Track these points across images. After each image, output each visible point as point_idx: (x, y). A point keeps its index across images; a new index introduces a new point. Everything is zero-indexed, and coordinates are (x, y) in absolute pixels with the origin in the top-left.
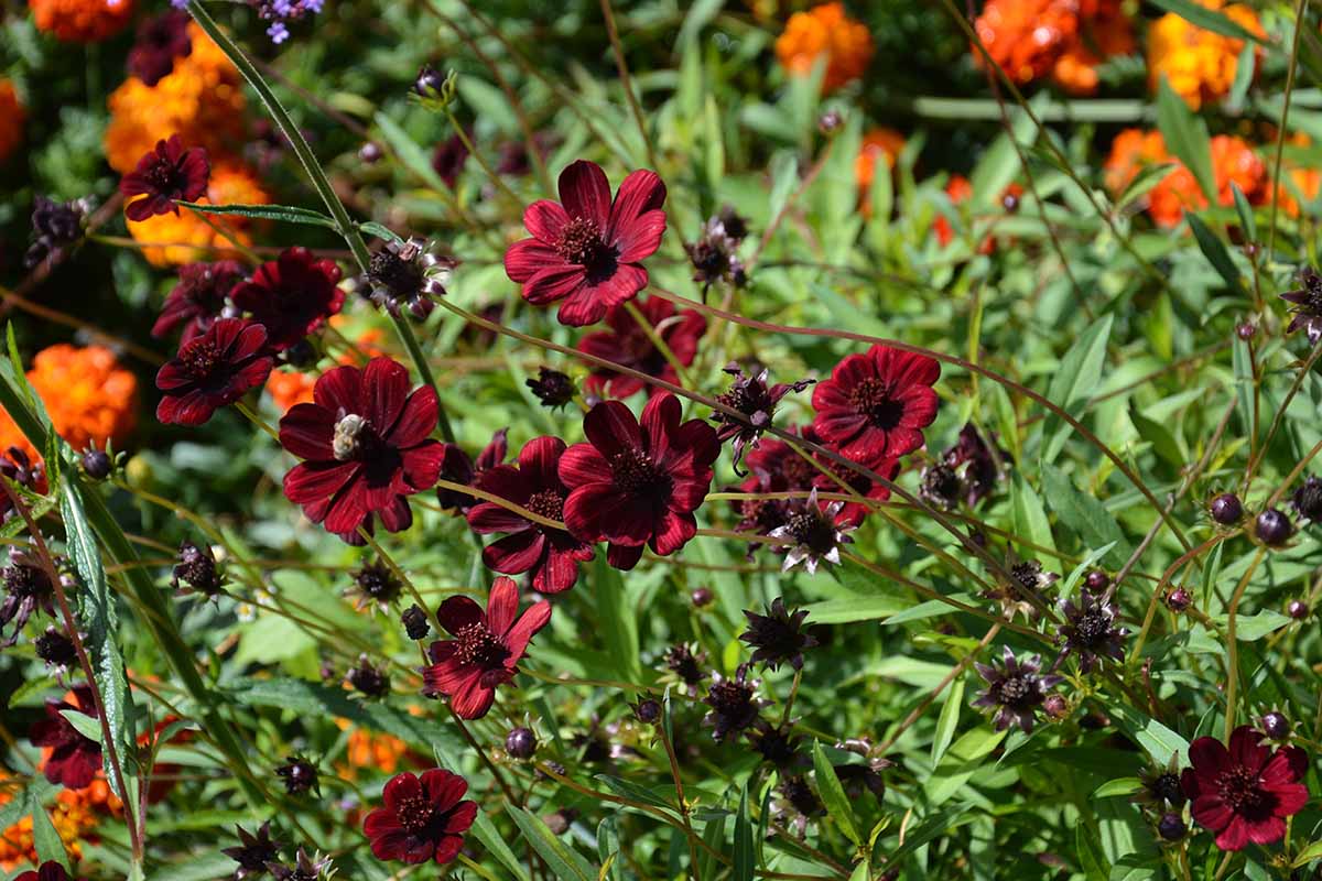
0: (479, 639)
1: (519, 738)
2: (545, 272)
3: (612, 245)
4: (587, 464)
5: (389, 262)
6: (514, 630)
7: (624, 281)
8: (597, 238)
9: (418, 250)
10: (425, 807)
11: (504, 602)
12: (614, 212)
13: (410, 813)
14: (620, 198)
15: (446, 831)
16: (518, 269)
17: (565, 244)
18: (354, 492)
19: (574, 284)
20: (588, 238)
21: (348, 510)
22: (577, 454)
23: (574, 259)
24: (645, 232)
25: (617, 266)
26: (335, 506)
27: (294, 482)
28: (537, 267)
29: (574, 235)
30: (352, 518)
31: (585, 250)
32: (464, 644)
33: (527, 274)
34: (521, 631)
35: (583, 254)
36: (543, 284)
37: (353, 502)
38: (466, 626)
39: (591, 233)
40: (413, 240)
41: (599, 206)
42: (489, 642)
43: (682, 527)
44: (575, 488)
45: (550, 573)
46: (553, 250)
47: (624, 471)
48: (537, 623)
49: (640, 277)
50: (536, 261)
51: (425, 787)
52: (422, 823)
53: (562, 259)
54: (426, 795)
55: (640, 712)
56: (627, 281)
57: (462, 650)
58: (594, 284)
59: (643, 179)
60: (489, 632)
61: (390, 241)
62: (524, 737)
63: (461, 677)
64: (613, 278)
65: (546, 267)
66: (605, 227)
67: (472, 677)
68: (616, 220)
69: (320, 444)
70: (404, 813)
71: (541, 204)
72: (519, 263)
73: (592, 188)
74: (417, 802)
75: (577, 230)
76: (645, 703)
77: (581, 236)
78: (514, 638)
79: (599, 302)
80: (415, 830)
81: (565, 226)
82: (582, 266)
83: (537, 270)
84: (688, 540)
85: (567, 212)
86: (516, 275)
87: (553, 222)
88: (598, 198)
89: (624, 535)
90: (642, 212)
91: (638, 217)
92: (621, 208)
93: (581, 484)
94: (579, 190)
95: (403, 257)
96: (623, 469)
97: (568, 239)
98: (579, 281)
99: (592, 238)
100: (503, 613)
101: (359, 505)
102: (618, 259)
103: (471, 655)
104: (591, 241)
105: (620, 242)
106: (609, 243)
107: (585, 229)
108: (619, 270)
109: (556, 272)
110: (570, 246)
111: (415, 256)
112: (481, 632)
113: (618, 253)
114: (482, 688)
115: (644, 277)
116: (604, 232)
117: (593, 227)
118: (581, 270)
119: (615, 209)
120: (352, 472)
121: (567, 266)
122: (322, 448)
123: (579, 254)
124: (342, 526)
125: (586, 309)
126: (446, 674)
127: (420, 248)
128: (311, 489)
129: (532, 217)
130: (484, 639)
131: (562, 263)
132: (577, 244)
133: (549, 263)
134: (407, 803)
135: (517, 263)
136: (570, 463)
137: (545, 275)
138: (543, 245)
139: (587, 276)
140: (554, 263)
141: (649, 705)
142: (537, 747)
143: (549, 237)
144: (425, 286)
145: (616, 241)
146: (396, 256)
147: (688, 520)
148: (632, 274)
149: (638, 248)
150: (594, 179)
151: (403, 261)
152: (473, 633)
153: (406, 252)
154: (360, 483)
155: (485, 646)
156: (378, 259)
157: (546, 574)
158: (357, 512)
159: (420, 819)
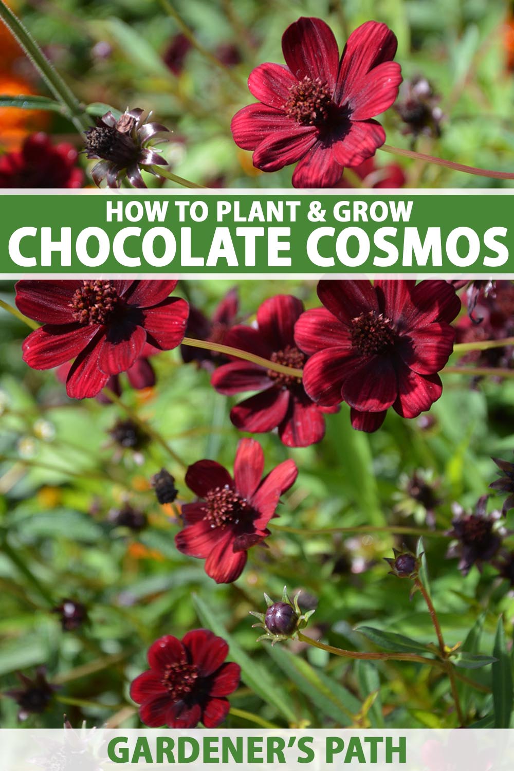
0: (228, 502)
1: (279, 614)
2: (275, 136)
3: (343, 103)
4: (324, 328)
5: (106, 135)
6: (262, 490)
7: (359, 138)
8: (328, 97)
9: (135, 122)
10: (189, 672)
11: (250, 463)
12: (342, 70)
13: (175, 679)
14: (348, 54)
15: (212, 695)
16: (245, 136)
17: (295, 105)
18: (96, 355)
19: (306, 146)
20: (318, 98)
21: (91, 373)
22: (313, 320)
23: (305, 120)
24: (380, 86)
25: (351, 124)
26: (77, 371)
27: (33, 348)
28: (266, 132)
29: (303, 95)
30: (95, 382)
31: (316, 110)
32: (213, 509)
33: (256, 140)
34: (269, 491)
35: (314, 115)
36: (274, 149)
37: (95, 366)
38: (214, 491)
39: (321, 92)
40: (130, 112)
41: (326, 64)
42: (237, 505)
43: (427, 389)
44: (313, 354)
45: (298, 428)
46: (282, 114)
47: (363, 335)
48: (284, 483)
49: (377, 134)
50: (264, 127)
51: (188, 649)
52: (187, 689)
53: (293, 122)
54: (190, 660)
55: (397, 566)
56: (365, 139)
57: (212, 514)
58: (327, 145)
59: (372, 30)
60: (237, 495)
61: (107, 115)
62: (284, 614)
63: (214, 539)
64: (347, 137)
65: (276, 132)
66: (334, 85)
67: (222, 540)
68: (345, 78)
69: (59, 308)
70: (169, 679)
71: (265, 68)
72: (248, 129)
73: (318, 46)
74: (181, 667)
75: (306, 89)
76: (401, 557)
77: (311, 95)
78: (263, 499)
79: (335, 163)
80: (181, 695)
81: (292, 87)
82: (313, 127)
83: (266, 136)
84: (435, 400)
85: (294, 74)
86: (245, 142)
87: (278, 86)
88: (325, 56)
89: (367, 399)
90: (374, 65)
91: (369, 72)
92: (350, 64)
93: (319, 349)
94: (304, 49)
95: (121, 130)
96: (362, 332)
97: (297, 101)
98: (311, 143)
99: (322, 96)
100: (249, 475)
101: (101, 368)
102: (351, 117)
103: (221, 519)
104: (322, 100)
105: (351, 99)
106: (339, 102)
107: (314, 89)
108: (353, 128)
109: (285, 136)
110: (300, 107)
111: (133, 128)
112: (230, 496)
113: (350, 111)
114: (235, 551)
115: (381, 134)
116: (333, 90)
117: (323, 85)
118: (312, 132)
119: (344, 66)
120: (93, 335)
121: (297, 128)
122: (59, 312)
123: (310, 115)
124: (85, 391)
125: (322, 172)
126: (198, 536)
127: (138, 119)
128: (51, 354)
129: (257, 82)
130: (232, 503)
131: (292, 126)
132: (307, 104)
133: (278, 127)
134: (172, 668)
135: (245, 129)
136: (306, 329)
137: (275, 139)
138: (270, 109)
139: (319, 138)
140: (283, 127)
141: (406, 559)
142: (299, 623)
143: (275, 100)
144: (145, 158)
145: (347, 99)
146: (113, 130)
147: (433, 380)
148: (368, 131)
149: (374, 104)
150: (318, 35)
151: (120, 134)
152: (221, 498)
153: (123, 124)
154: (102, 344)
155: (235, 510)
156: (94, 134)
157: (294, 429)
158: (100, 376)
159: (186, 685)
